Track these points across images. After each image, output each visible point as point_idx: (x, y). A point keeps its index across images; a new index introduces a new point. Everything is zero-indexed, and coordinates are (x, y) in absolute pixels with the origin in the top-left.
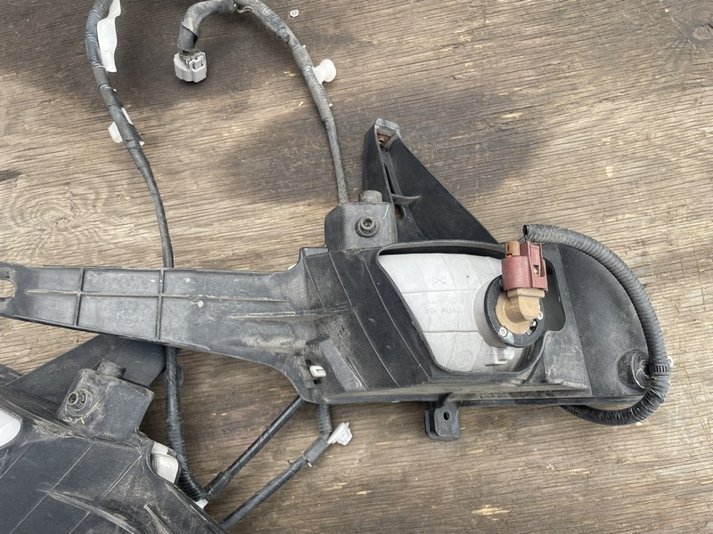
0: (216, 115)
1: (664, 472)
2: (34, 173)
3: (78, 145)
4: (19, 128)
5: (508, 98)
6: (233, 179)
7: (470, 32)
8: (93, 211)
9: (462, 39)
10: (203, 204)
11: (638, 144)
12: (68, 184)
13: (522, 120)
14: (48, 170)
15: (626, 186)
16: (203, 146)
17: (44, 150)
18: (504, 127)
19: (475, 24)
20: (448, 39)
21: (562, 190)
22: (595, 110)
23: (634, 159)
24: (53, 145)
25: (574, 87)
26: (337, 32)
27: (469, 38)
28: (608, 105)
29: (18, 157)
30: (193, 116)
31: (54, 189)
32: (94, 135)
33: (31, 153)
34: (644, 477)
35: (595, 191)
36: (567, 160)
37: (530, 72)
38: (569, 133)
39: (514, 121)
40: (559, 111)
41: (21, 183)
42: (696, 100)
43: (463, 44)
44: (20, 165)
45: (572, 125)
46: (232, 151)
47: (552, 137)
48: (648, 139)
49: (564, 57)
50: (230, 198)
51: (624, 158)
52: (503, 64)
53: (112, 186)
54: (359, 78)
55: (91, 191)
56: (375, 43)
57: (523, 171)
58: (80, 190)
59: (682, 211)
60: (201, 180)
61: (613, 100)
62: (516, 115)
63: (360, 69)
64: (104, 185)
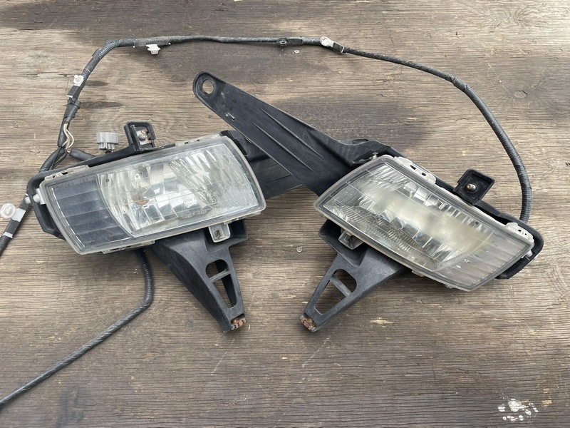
1: (486, 312)
2: (131, 106)
3: (161, 96)
4: (126, 82)
5: (411, 110)
7: (393, 75)
9: (388, 78)
11: (481, 142)
12: (151, 115)
13: (417, 122)
14: (140, 106)
15: (473, 162)
17: (139, 96)
18: (408, 123)
19: (396, 72)
20: (381, 76)
21: (437, 159)
22: (458, 123)
23: (479, 149)
24: (146, 94)
25: (447, 110)
26: (320, 64)
27: (392, 78)
28: (466, 121)
29: (123, 97)
31: (141, 116)
32: (172, 93)
33: (132, 96)
34: (474, 313)
35: (455, 162)
36: (441, 145)
37: (424, 99)
38: (443, 131)
39: (413, 121)
40: (439, 120)
41: (122, 110)
42: (513, 126)
43: (388, 80)
44: (124, 101)
45: (445, 128)
47: (434, 132)
48: (486, 140)
49: (443, 95)
51: (473, 148)
52: (410, 93)
53: (177, 120)
54: (329, 88)
55: (164, 121)
56: (340, 72)
57: (417, 146)
59: (502, 178)
61: (468, 119)
62: (415, 119)
63: (330, 83)
64: (172, 118)
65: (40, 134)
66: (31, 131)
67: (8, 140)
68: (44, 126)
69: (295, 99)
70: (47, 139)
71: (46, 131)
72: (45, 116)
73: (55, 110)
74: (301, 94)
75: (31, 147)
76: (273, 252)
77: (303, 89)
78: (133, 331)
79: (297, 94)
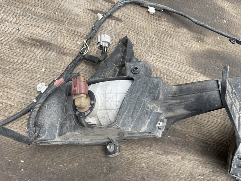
0: (193, 38)
2: (127, 24)
3: (145, 23)
6: (192, 61)
8: (143, 47)
10: (180, 64)
12: (138, 34)
14: (132, 25)
16: (186, 46)
17: (133, 18)
24: (136, 18)
29: (123, 15)
30: (185, 34)
31: (132, 33)
32: (152, 23)
33: (128, 17)
41: (121, 25)
44: (123, 19)
46: (195, 52)
50: (190, 66)
53: (152, 42)
55: (145, 40)
58: (141, 38)
60: (182, 56)
64: (150, 41)
65: (70, 24)
66: (64, 19)
67: (49, 21)
68: (73, 19)
69: (220, 51)
70: (74, 29)
71: (74, 23)
72: (74, 12)
73: (81, 10)
74: (223, 50)
75: (63, 31)
76: (194, 147)
77: (224, 47)
78: (110, 175)
79: (221, 49)
